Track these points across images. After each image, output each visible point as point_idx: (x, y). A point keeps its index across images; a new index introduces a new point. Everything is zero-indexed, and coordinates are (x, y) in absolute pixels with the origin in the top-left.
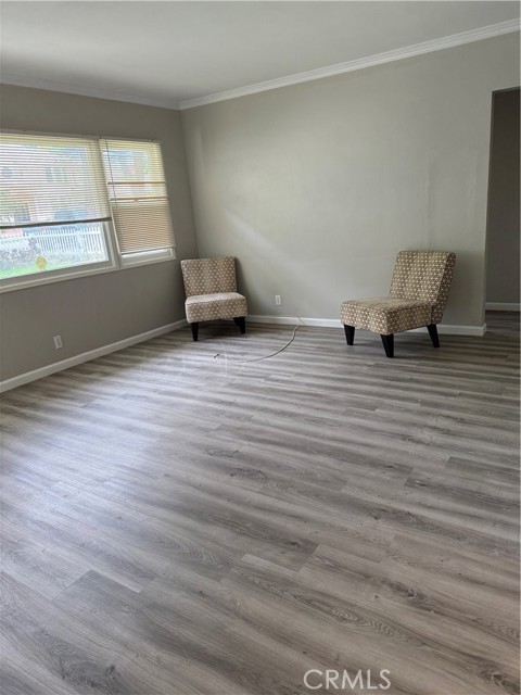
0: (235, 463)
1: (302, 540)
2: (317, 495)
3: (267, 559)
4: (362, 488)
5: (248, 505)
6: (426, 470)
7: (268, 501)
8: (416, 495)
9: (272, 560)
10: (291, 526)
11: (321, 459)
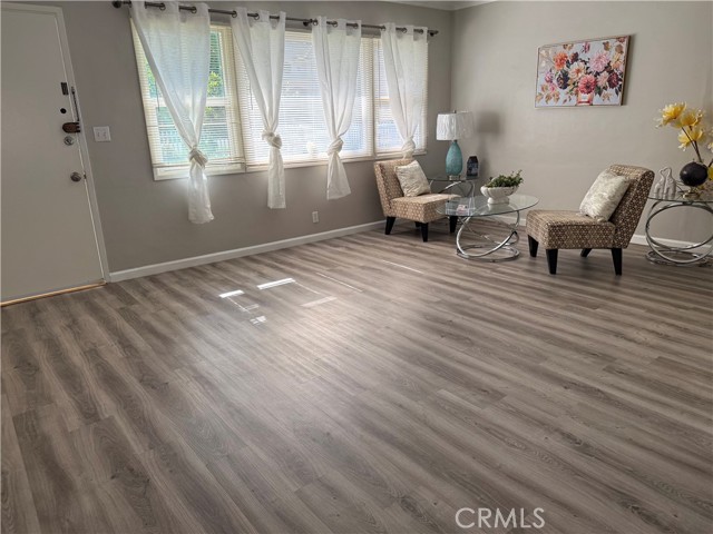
0: (446, 329)
1: (493, 390)
2: (516, 364)
3: (459, 396)
4: (560, 365)
5: (452, 359)
6: (629, 362)
7: (471, 360)
8: (611, 378)
9: (463, 398)
10: (486, 380)
11: (528, 339)
